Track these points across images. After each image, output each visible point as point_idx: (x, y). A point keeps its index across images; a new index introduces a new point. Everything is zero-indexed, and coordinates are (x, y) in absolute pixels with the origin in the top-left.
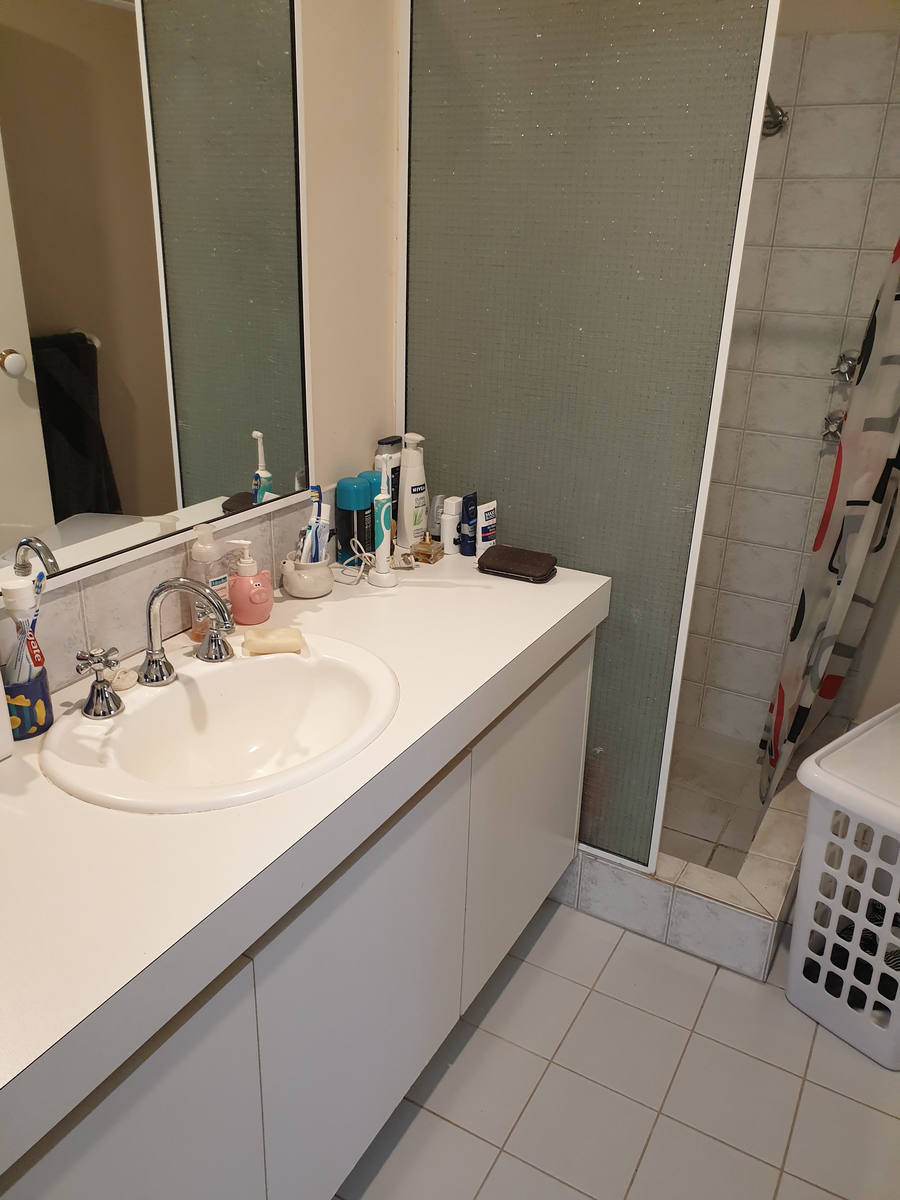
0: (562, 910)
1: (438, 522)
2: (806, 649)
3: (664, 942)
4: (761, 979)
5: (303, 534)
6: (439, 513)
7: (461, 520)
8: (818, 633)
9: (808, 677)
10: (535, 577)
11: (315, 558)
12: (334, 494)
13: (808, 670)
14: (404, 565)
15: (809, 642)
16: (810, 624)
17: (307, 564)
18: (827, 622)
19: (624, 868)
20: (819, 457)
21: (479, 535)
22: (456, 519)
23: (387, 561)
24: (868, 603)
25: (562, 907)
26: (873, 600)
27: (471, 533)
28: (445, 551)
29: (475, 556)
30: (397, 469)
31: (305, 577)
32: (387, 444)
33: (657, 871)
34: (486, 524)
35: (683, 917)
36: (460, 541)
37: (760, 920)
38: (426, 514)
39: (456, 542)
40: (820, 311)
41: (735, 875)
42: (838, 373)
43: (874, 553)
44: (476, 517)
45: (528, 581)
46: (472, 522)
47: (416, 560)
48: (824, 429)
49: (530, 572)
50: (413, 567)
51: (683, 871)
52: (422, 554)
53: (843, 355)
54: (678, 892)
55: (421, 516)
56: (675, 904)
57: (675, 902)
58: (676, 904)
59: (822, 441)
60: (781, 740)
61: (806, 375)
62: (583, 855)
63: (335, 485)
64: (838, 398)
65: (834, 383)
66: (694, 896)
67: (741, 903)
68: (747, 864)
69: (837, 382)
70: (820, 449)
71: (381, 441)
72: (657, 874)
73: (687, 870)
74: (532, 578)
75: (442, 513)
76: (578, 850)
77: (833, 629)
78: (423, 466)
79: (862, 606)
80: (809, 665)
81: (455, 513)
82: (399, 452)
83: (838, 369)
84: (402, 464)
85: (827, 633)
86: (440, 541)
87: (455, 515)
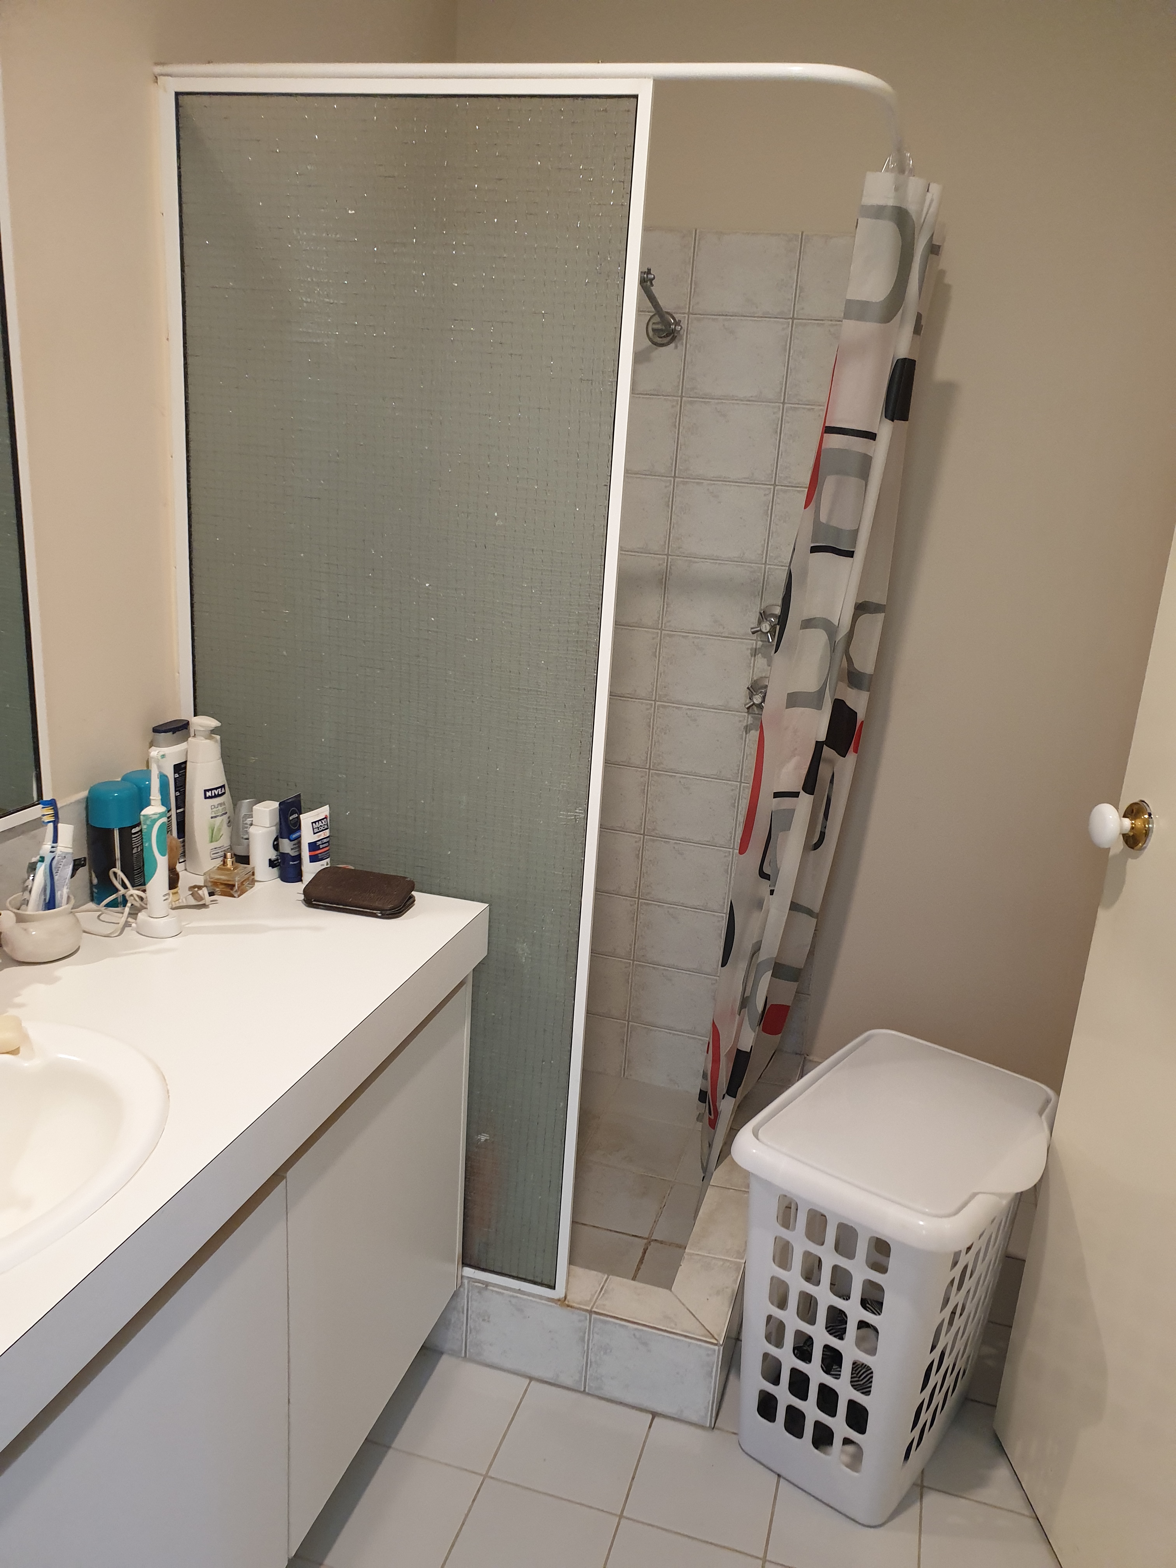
0: (445, 1363)
1: (246, 837)
2: (741, 975)
3: (583, 1389)
4: (708, 1425)
5: (32, 868)
6: (246, 824)
7: (279, 834)
8: (753, 955)
9: (745, 1011)
10: (384, 910)
11: (50, 904)
12: (84, 805)
13: (745, 1002)
14: (193, 902)
15: (743, 965)
16: (743, 943)
17: (37, 912)
18: (762, 941)
19: (524, 1295)
20: (744, 733)
21: (306, 854)
22: (273, 832)
23: (164, 900)
24: (809, 912)
25: (444, 1358)
26: (816, 909)
27: (295, 850)
28: (257, 877)
29: (300, 882)
30: (183, 766)
31: (34, 933)
32: (165, 732)
33: (568, 1294)
34: (314, 838)
35: (605, 1353)
36: (278, 862)
37: (700, 1346)
38: (228, 826)
39: (272, 864)
40: (735, 557)
41: (668, 1286)
42: (760, 632)
43: (813, 851)
44: (299, 828)
45: (374, 916)
46: (294, 836)
47: (211, 894)
48: (748, 701)
49: (377, 904)
50: (207, 904)
51: (602, 1289)
52: (222, 884)
53: (764, 612)
54: (595, 1319)
55: (219, 830)
56: (593, 1337)
57: (593, 1334)
58: (595, 1336)
59: (746, 714)
60: (719, 1094)
61: (723, 635)
62: (468, 1283)
63: (84, 794)
64: (761, 661)
65: (756, 644)
66: (616, 1324)
67: (676, 1325)
68: (684, 1268)
69: (760, 643)
70: (745, 724)
71: (157, 728)
72: (568, 1297)
73: (607, 1286)
74: (379, 912)
75: (251, 825)
76: (462, 1277)
77: (769, 951)
78: (220, 761)
79: (804, 917)
80: (745, 996)
81: (270, 824)
82: (184, 742)
83: (759, 629)
84: (188, 760)
85: (763, 956)
86: (249, 864)
87: (268, 827)
